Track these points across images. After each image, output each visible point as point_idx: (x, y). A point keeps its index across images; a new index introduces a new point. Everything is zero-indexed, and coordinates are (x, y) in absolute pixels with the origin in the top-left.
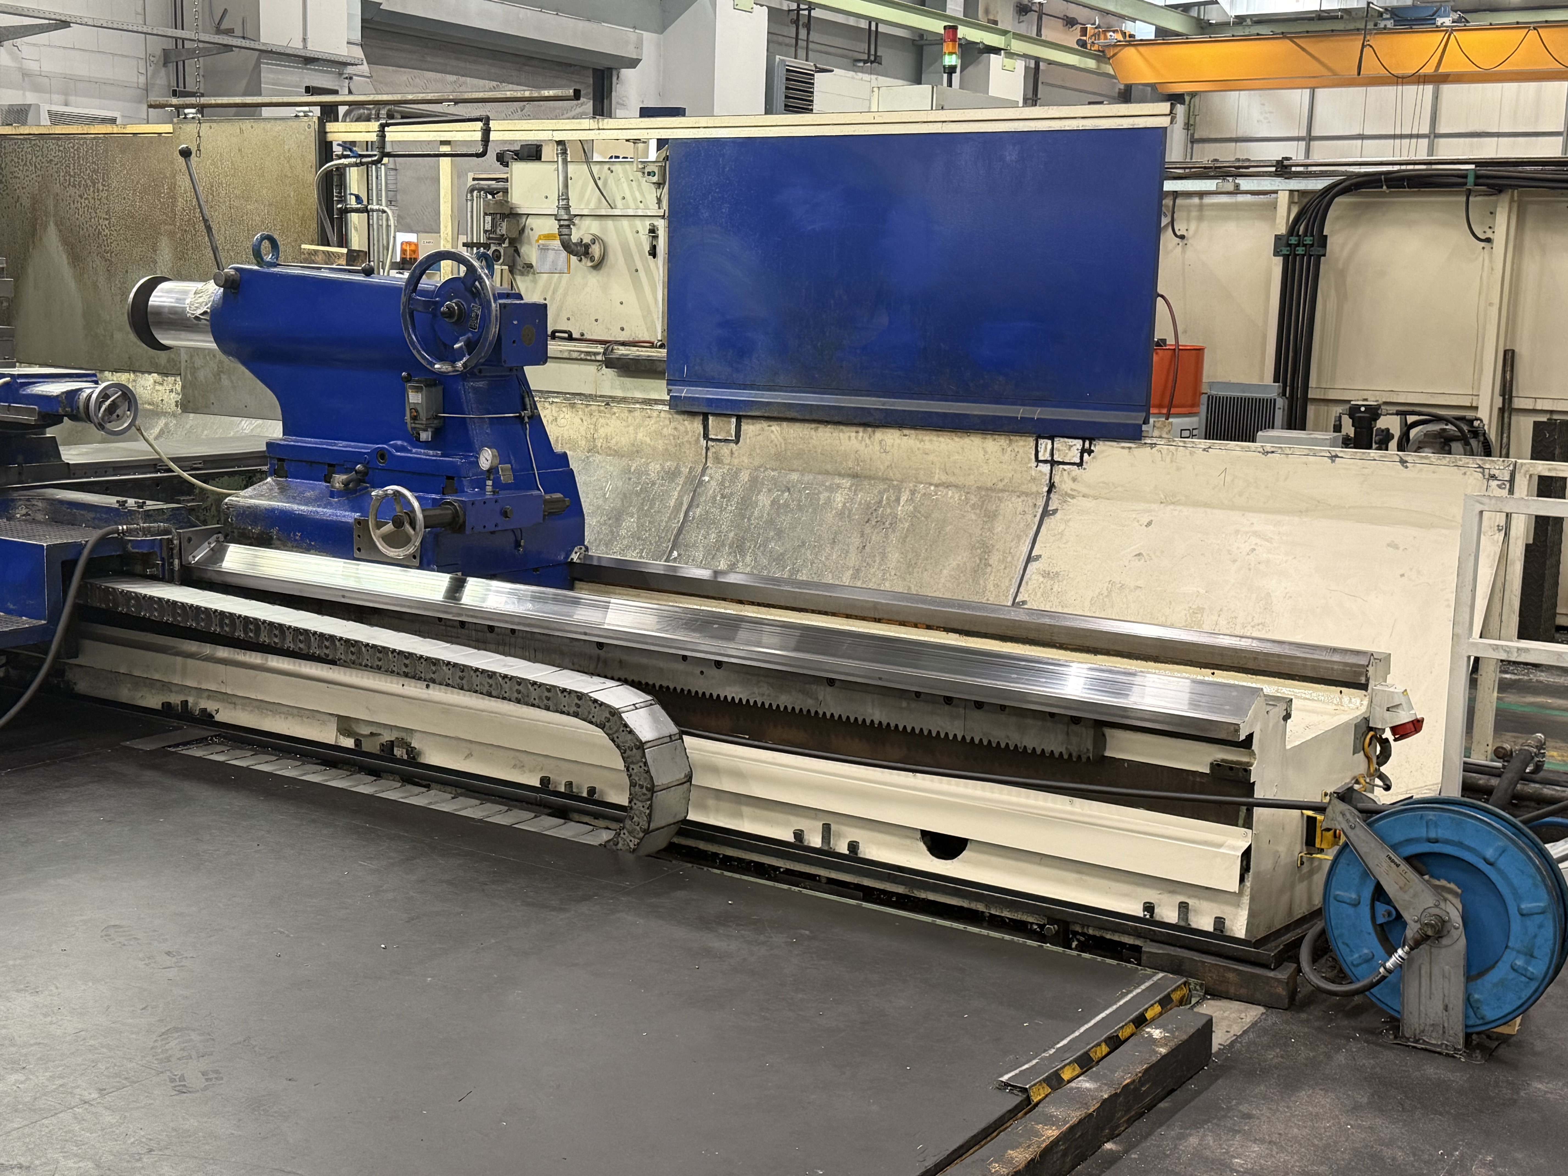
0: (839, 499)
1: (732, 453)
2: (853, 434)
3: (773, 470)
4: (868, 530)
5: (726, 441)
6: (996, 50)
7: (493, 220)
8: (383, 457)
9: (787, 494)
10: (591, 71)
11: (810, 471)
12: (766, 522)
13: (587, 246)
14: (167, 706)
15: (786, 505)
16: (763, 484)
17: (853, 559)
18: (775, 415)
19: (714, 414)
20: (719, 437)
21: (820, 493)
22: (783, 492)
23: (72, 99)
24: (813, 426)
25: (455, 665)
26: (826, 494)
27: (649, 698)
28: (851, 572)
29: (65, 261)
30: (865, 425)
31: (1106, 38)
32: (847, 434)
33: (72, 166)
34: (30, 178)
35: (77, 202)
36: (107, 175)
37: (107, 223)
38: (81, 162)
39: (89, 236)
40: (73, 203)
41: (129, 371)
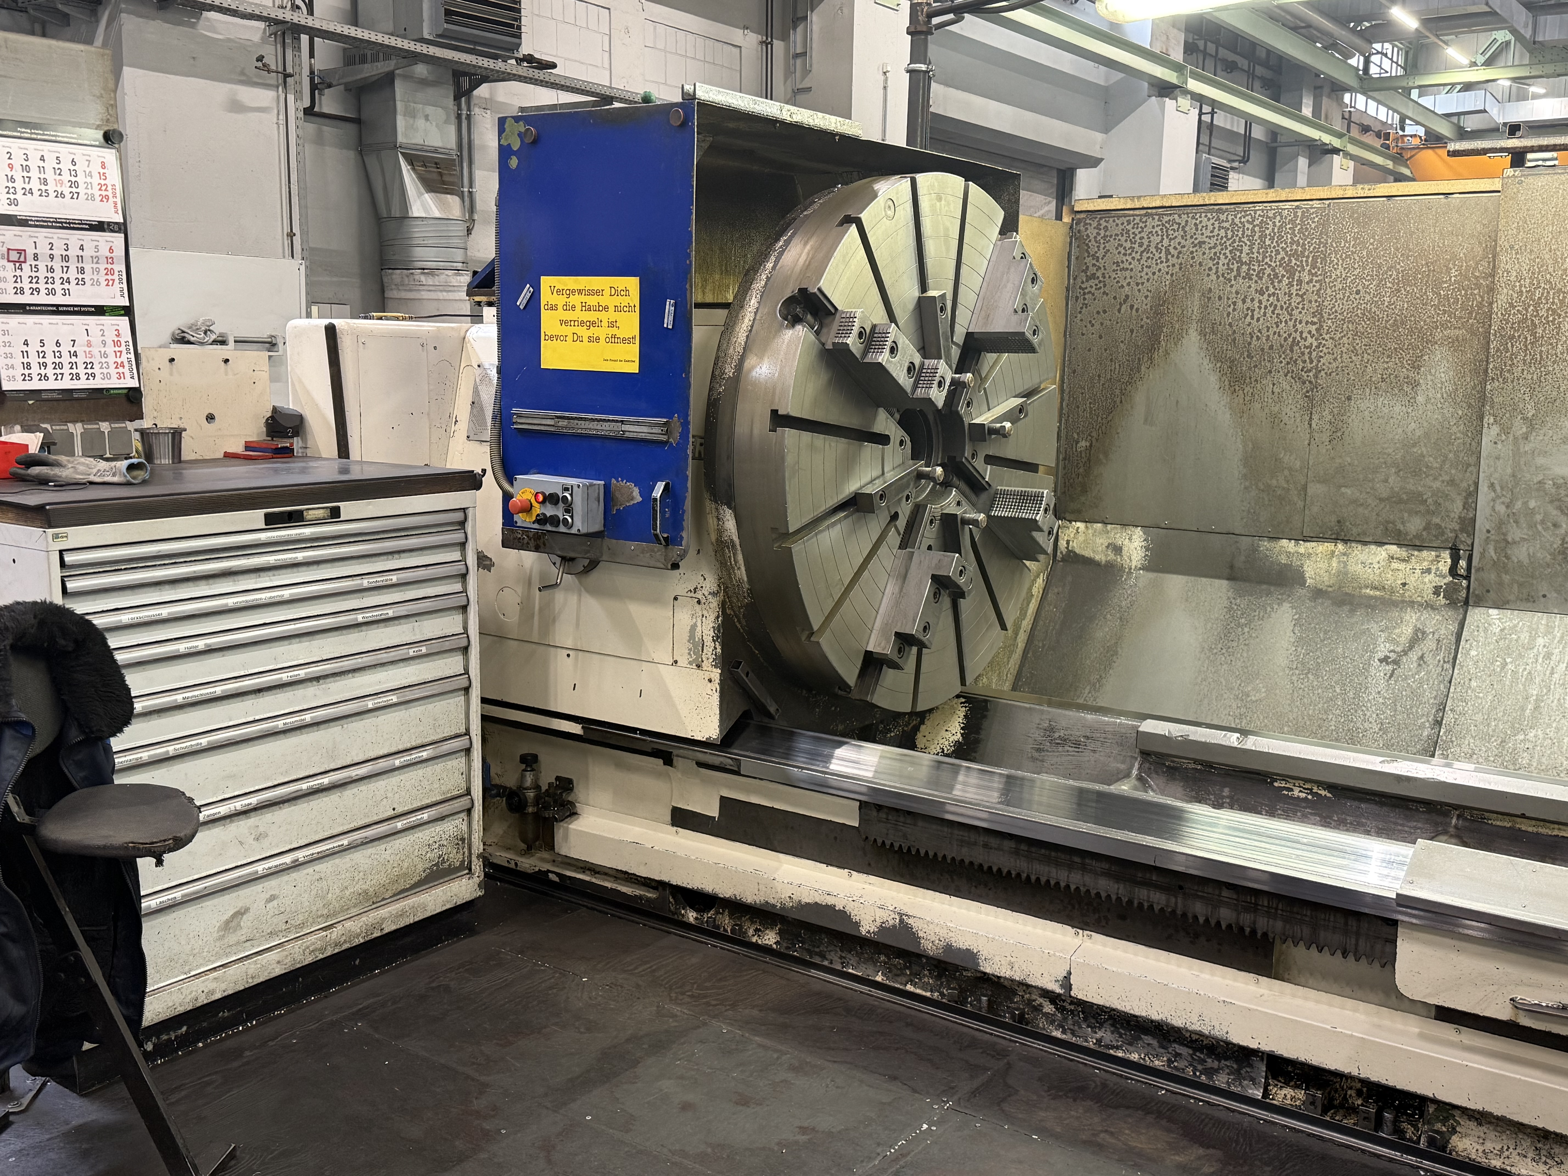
10: (1055, 173)
31: (1403, 142)
33: (1246, 249)
34: (1155, 268)
35: (1252, 300)
36: (1324, 260)
37: (1313, 328)
38: (1268, 242)
39: (1271, 347)
40: (1244, 301)
41: (1335, 540)
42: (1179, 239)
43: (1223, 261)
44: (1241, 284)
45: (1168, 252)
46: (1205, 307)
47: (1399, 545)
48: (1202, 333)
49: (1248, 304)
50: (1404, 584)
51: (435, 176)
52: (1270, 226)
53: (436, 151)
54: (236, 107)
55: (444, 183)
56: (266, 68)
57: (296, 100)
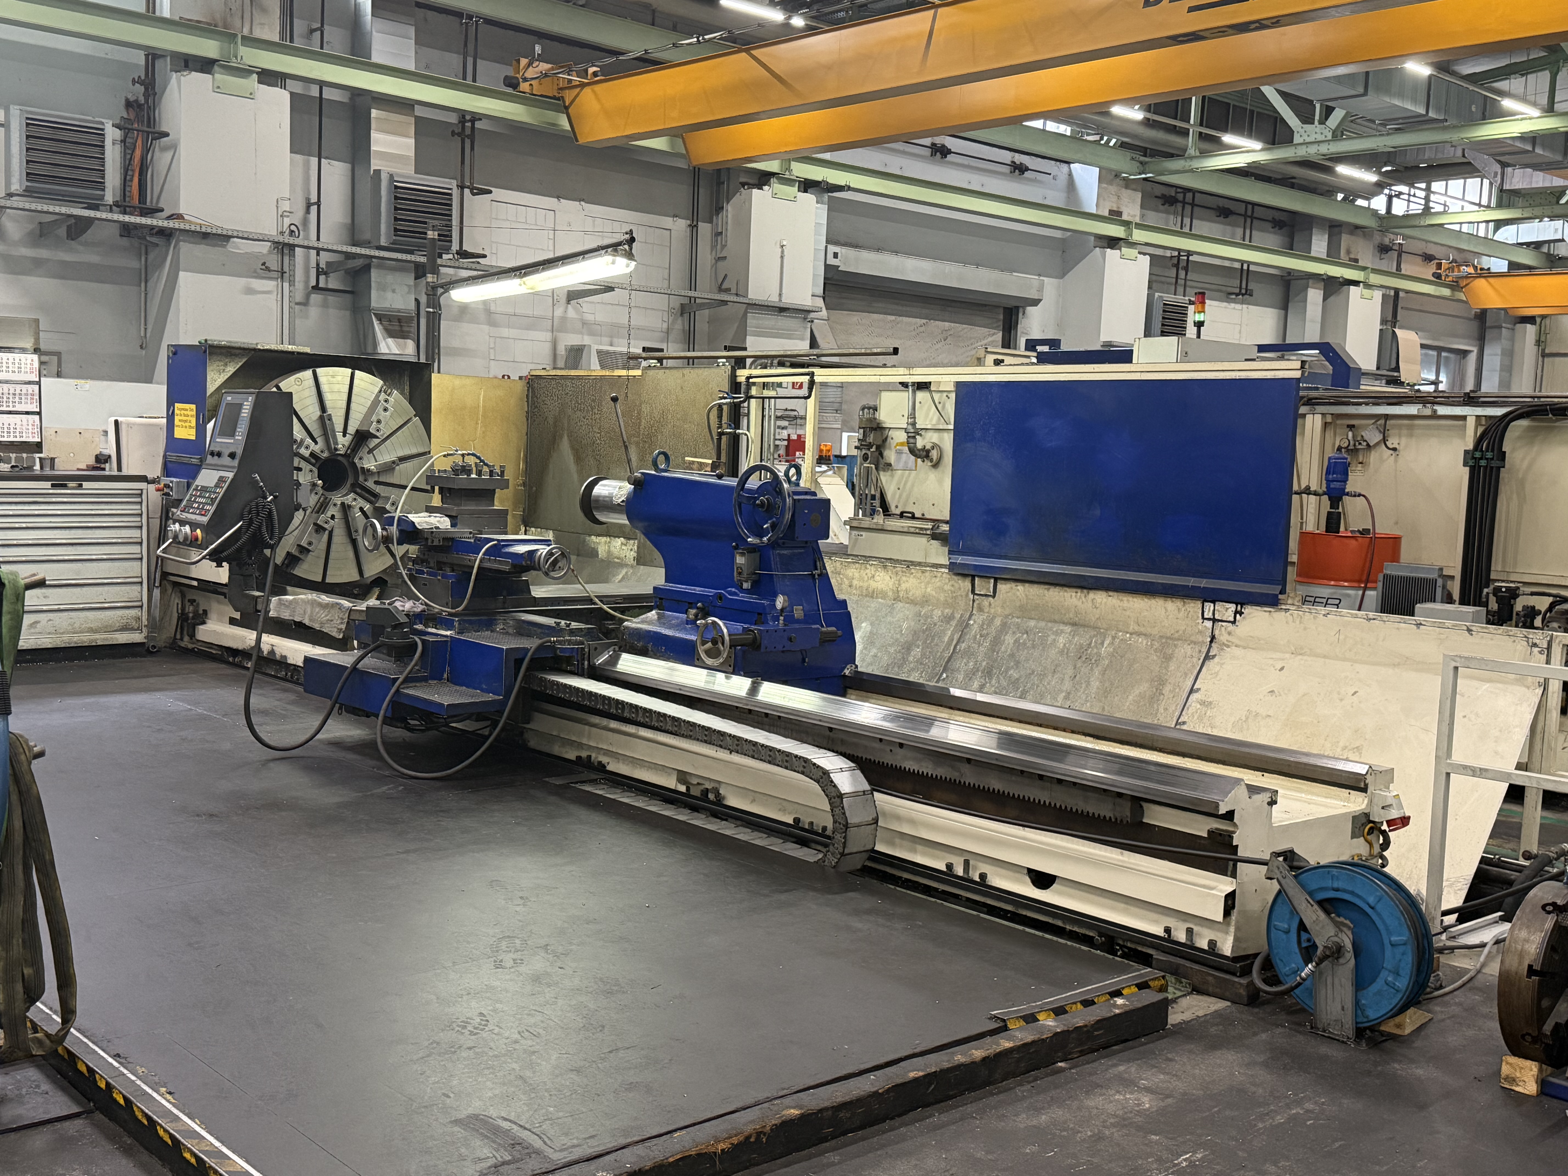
0: (1061, 641)
1: (990, 604)
2: (1074, 594)
3: (1018, 618)
4: (1079, 664)
5: (986, 595)
6: (1356, 283)
7: (864, 432)
8: (721, 599)
9: (1025, 636)
10: (1001, 310)
11: (1043, 620)
12: (1009, 655)
13: (928, 451)
14: (579, 758)
15: (1024, 644)
16: (1010, 628)
17: (1067, 685)
18: (1020, 578)
19: (978, 576)
20: (982, 593)
21: (1048, 636)
22: (1023, 634)
23: (615, 340)
24: (1047, 587)
25: (734, 736)
26: (1054, 637)
27: (853, 765)
28: (1064, 694)
29: (572, 461)
30: (1082, 587)
31: (1459, 271)
32: (1069, 594)
33: (580, 397)
34: (554, 404)
35: (582, 421)
37: (598, 435)
40: (579, 422)
41: (606, 536)
42: (561, 391)
43: (573, 402)
44: (579, 413)
45: (558, 397)
46: (568, 423)
47: (623, 538)
48: (568, 435)
50: (624, 554)
51: (397, 328)
53: (399, 311)
54: (250, 291)
55: (403, 331)
56: (268, 269)
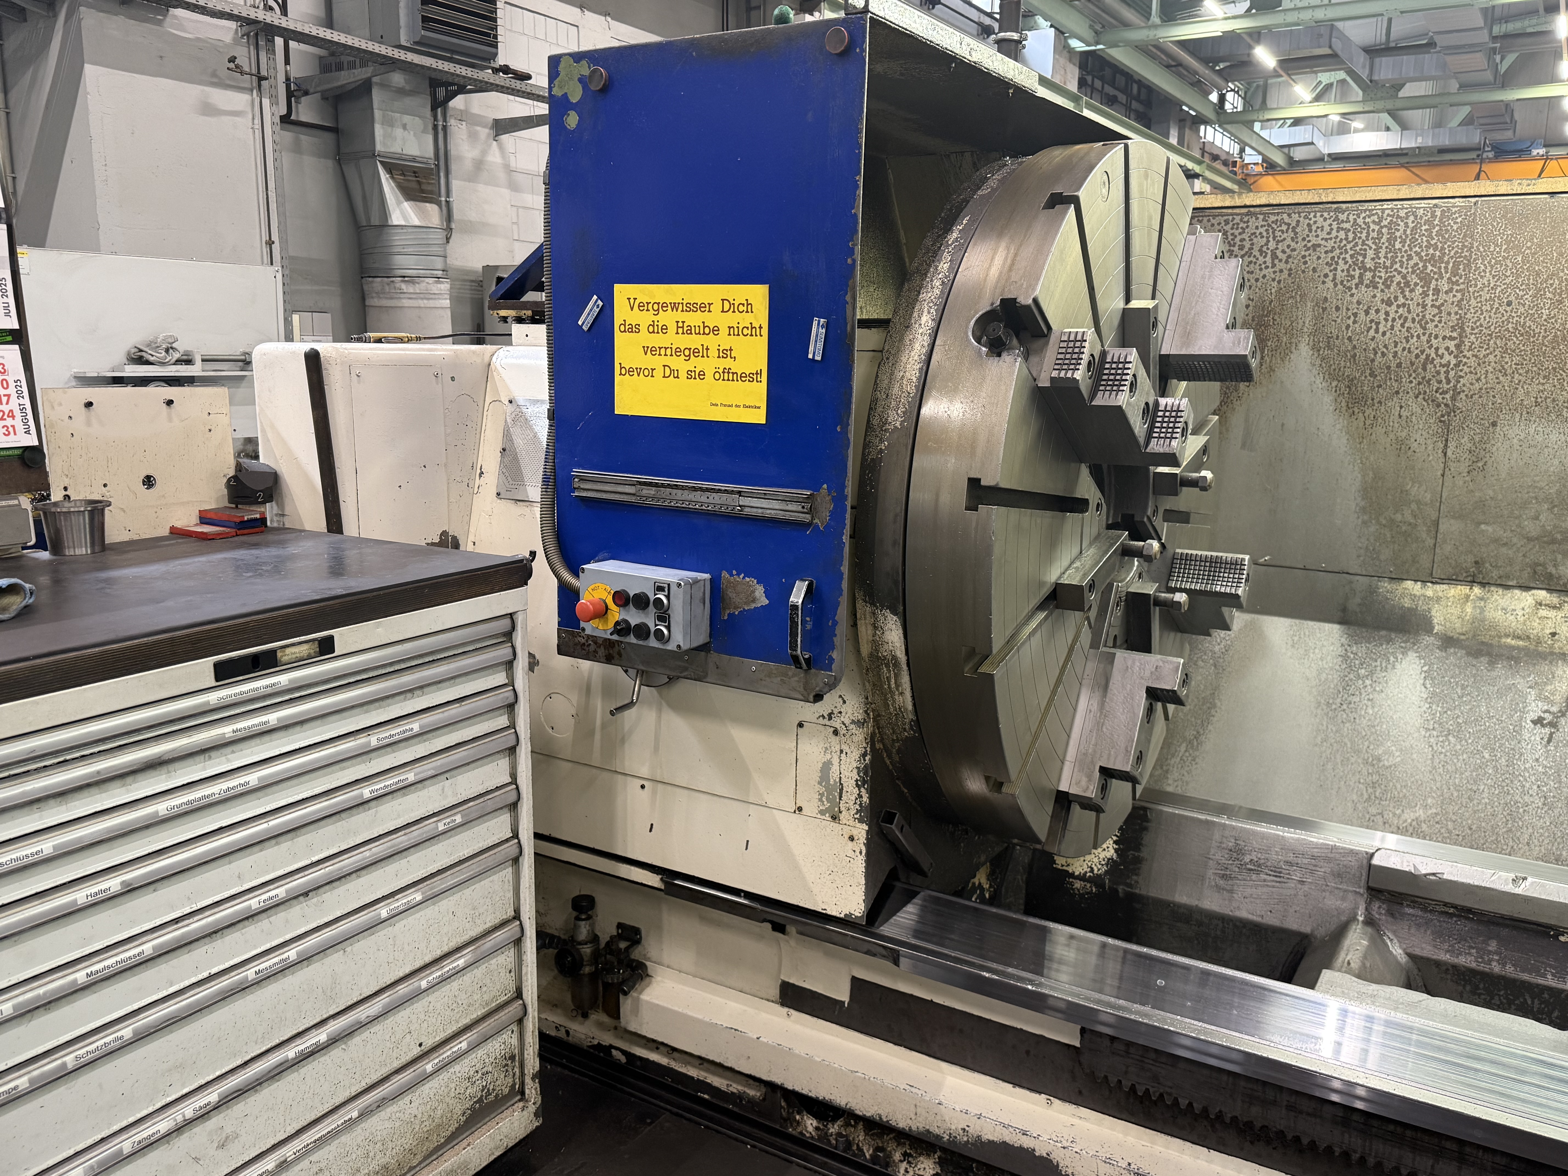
29: (1329, 406)
31: (1247, 169)
33: (1370, 253)
34: (1259, 274)
35: (1377, 311)
36: (1468, 265)
37: (1452, 344)
38: (1398, 245)
39: (1399, 365)
40: (1367, 313)
41: (1472, 581)
42: (1288, 241)
43: (1341, 266)
44: (1363, 293)
45: (1274, 256)
46: (1318, 318)
47: (1549, 590)
48: (1315, 348)
49: (1373, 314)
50: (1554, 634)
51: (414, 185)
52: (1402, 227)
53: (414, 159)
54: (208, 110)
55: (423, 191)
56: (239, 69)
57: (272, 104)
